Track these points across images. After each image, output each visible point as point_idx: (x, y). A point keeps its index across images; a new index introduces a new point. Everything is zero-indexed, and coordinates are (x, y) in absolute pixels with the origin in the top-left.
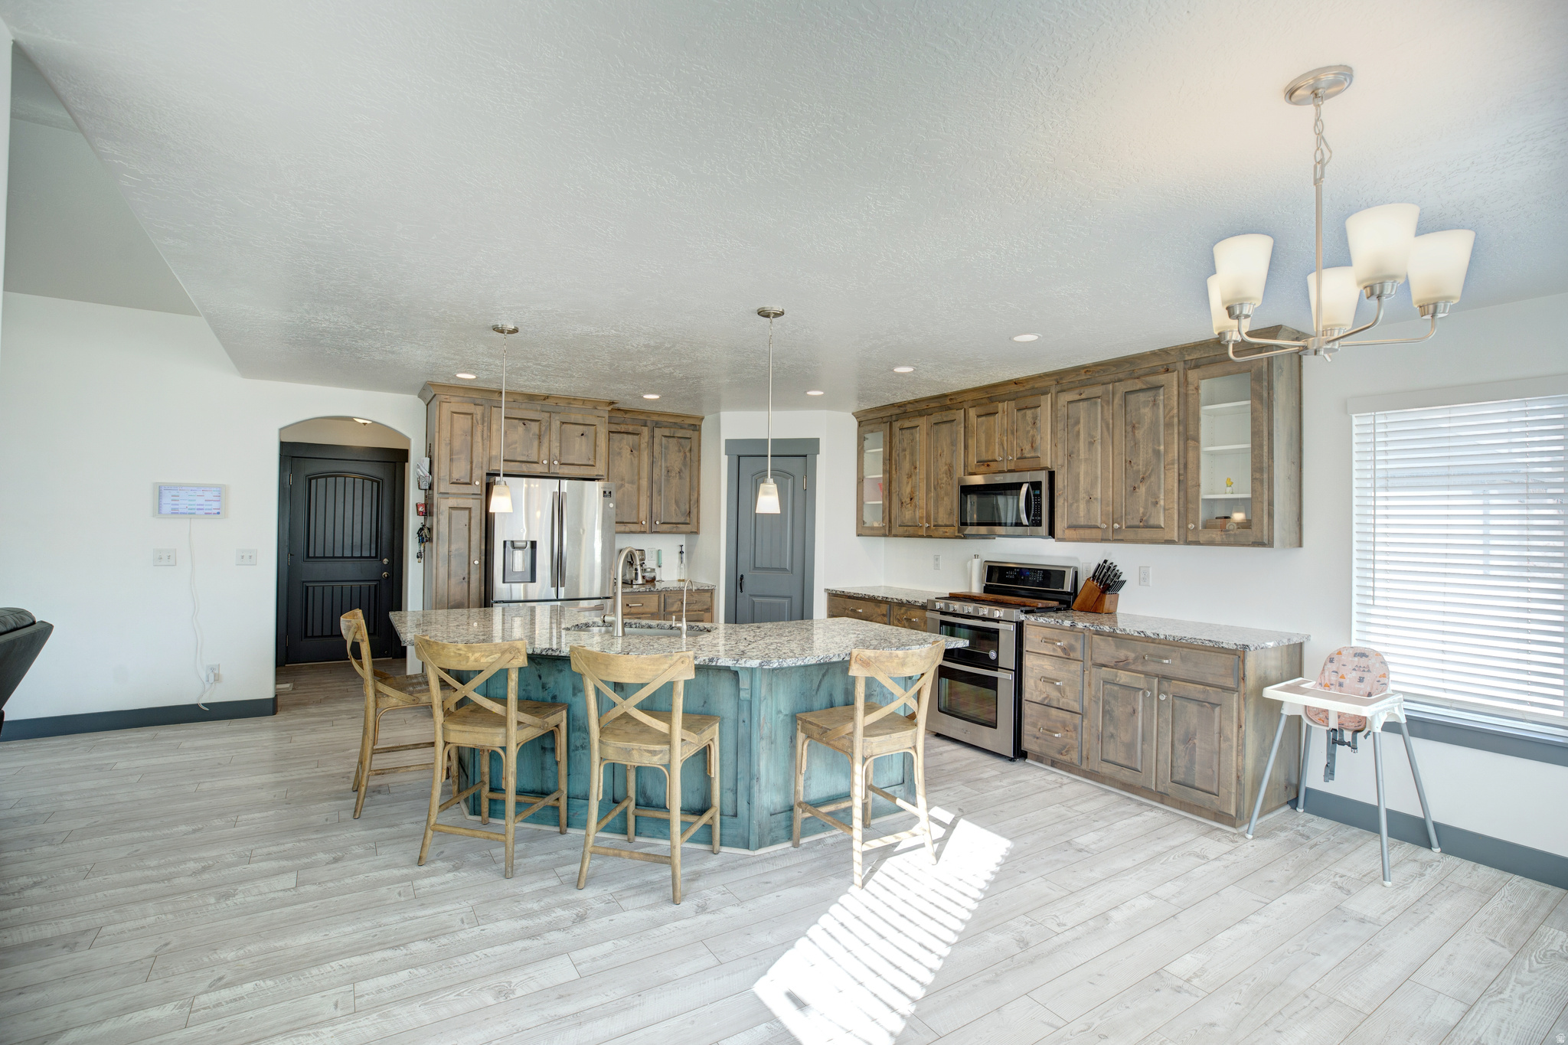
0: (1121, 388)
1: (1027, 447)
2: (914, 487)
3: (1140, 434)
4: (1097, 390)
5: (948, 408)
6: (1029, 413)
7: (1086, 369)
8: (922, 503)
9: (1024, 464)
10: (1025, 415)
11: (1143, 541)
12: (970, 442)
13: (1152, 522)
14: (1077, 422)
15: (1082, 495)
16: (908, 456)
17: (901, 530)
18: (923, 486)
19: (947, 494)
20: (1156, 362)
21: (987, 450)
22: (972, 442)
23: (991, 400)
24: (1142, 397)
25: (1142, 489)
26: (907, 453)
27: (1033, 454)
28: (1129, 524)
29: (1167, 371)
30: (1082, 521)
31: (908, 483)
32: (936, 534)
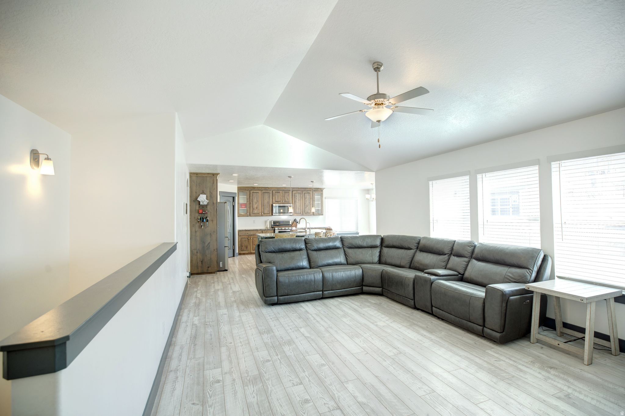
0: (304, 192)
1: (287, 200)
2: (257, 206)
3: (307, 199)
4: (300, 192)
5: (267, 190)
6: (287, 194)
7: (298, 188)
8: (260, 209)
9: (285, 202)
10: (286, 194)
11: (307, 215)
12: (273, 197)
13: (309, 212)
14: (296, 196)
15: (297, 208)
16: (255, 199)
17: (253, 215)
18: (260, 205)
19: (267, 207)
20: (309, 189)
21: (278, 199)
22: (274, 197)
23: (278, 190)
24: (307, 194)
25: (307, 208)
26: (255, 198)
27: (288, 201)
28: (305, 212)
29: (310, 191)
30: (297, 212)
31: (255, 205)
32: (264, 215)
